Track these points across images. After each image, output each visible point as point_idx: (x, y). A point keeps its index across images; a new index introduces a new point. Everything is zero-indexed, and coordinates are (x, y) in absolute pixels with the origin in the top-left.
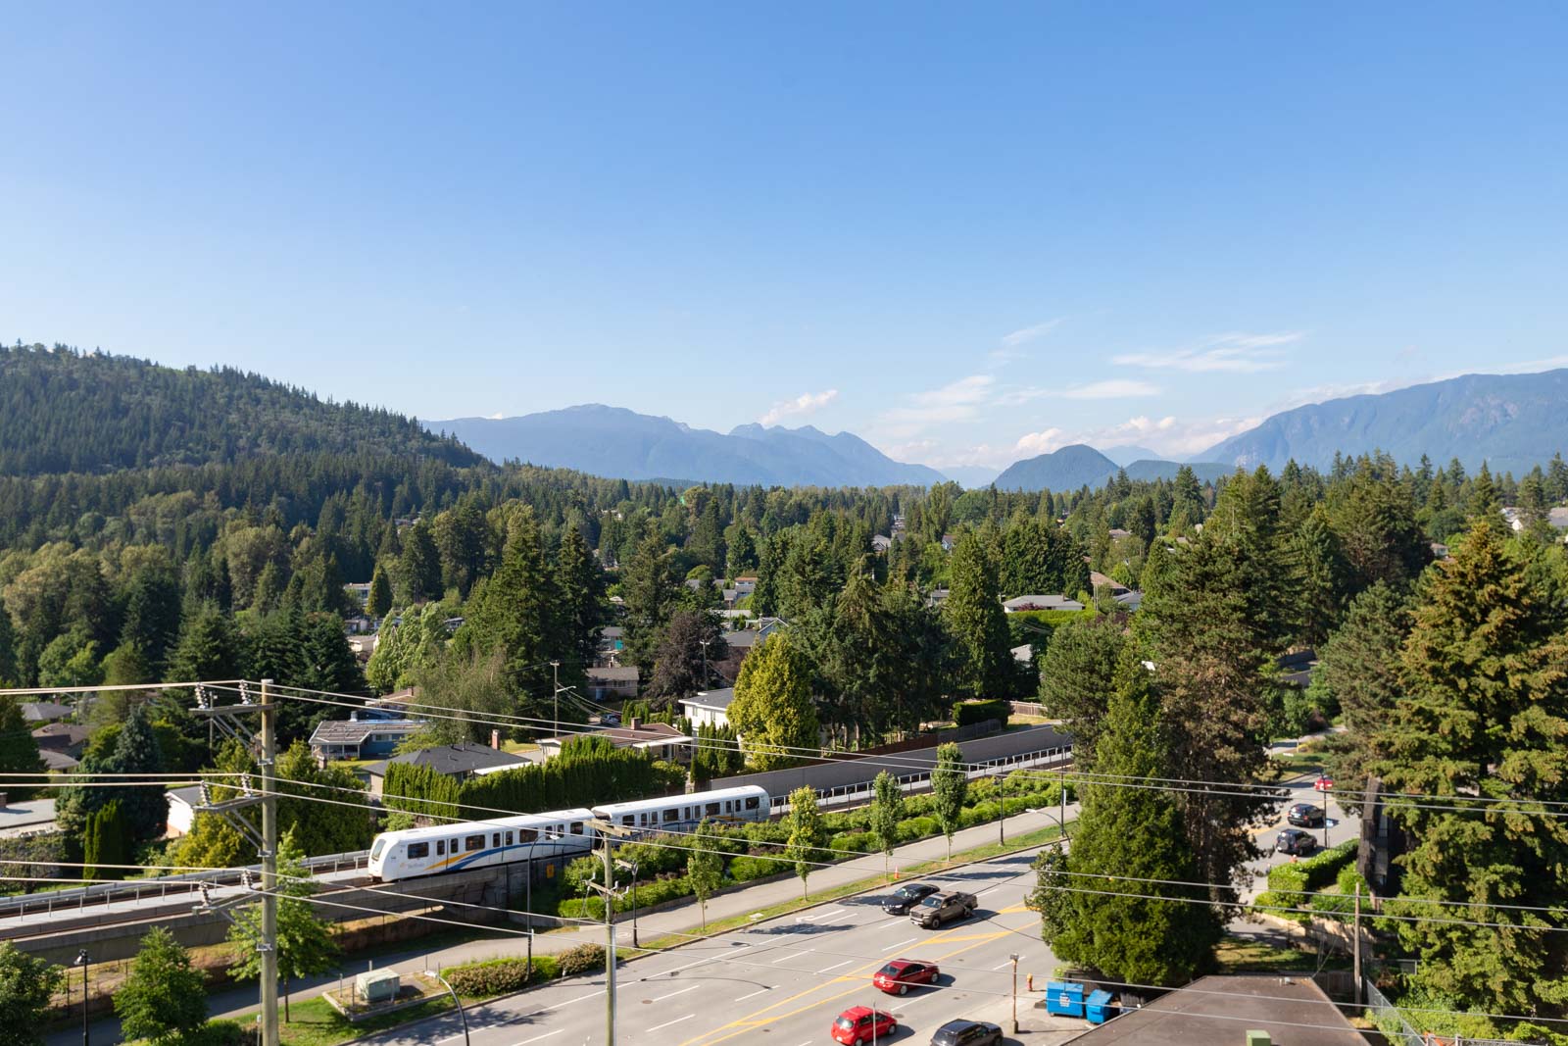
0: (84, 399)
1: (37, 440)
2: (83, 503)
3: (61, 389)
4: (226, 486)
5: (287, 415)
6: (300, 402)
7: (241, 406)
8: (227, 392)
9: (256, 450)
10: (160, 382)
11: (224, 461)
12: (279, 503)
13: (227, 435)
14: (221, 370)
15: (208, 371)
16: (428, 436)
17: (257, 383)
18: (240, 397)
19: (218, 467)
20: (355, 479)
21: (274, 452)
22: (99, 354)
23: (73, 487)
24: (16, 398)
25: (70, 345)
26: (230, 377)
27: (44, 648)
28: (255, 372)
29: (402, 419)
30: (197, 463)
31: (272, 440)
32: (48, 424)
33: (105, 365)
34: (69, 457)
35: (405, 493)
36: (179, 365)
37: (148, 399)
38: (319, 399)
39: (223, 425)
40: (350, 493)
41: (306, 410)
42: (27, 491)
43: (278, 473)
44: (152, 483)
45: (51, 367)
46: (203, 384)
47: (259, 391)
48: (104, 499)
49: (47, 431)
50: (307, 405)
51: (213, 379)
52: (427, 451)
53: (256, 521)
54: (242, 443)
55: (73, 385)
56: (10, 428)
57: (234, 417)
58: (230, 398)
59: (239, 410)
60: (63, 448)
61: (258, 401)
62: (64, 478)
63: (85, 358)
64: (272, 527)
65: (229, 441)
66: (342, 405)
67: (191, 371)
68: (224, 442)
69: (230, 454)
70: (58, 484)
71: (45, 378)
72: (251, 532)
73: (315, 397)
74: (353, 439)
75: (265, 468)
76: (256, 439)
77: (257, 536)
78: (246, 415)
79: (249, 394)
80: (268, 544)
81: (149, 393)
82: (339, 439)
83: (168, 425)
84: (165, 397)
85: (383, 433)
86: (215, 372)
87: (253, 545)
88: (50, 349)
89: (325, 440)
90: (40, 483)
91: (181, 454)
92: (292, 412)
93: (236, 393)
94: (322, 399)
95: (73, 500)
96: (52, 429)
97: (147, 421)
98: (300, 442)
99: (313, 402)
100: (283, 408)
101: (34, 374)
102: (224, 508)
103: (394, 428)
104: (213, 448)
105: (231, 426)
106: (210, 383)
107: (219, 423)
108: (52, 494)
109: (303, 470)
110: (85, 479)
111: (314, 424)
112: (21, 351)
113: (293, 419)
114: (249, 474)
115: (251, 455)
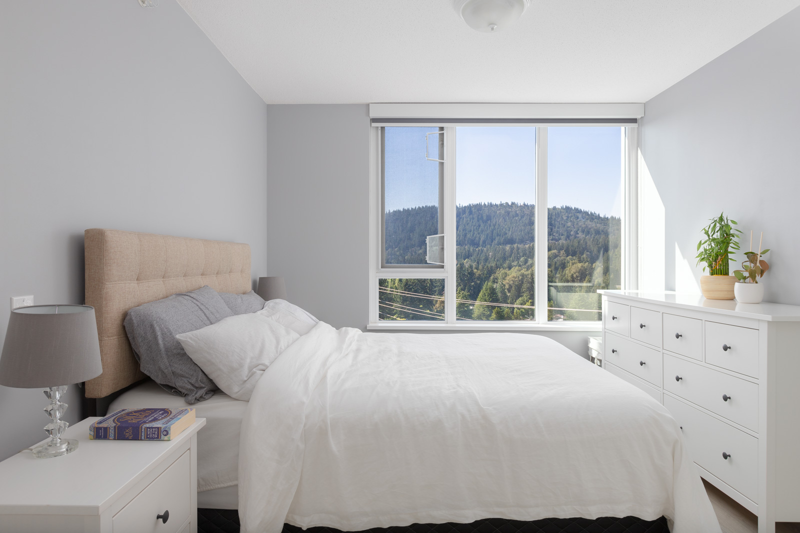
0: (520, 220)
1: (506, 234)
2: (521, 254)
3: (514, 217)
4: (568, 248)
5: (588, 222)
6: (593, 217)
7: (572, 220)
8: (566, 215)
9: (578, 235)
11: (566, 240)
12: (587, 255)
13: (567, 230)
14: (564, 207)
15: (560, 208)
17: (578, 211)
18: (571, 216)
19: (564, 242)
21: (584, 236)
22: (524, 204)
23: (518, 249)
24: (500, 220)
25: (516, 202)
26: (568, 209)
27: (515, 301)
28: (577, 207)
30: (557, 240)
31: (583, 231)
32: (510, 228)
33: (526, 208)
34: (516, 239)
38: (601, 216)
39: (566, 226)
41: (595, 220)
42: (504, 250)
43: (586, 243)
45: (510, 210)
46: (558, 213)
47: (578, 214)
48: (528, 253)
49: (509, 230)
50: (596, 218)
51: (562, 211)
53: (580, 261)
54: (572, 233)
55: (517, 215)
56: (499, 230)
57: (569, 224)
58: (568, 217)
59: (571, 221)
60: (514, 236)
61: (578, 218)
62: (515, 246)
63: (520, 206)
64: (587, 264)
65: (568, 233)
66: (609, 217)
68: (566, 233)
69: (568, 237)
70: (514, 247)
71: (508, 213)
72: (580, 265)
73: (599, 215)
74: (614, 231)
75: (582, 241)
76: (577, 232)
77: (582, 266)
78: (574, 222)
79: (575, 215)
80: (586, 269)
86: (562, 208)
87: (580, 270)
88: (510, 204)
89: (603, 231)
90: (508, 247)
92: (590, 221)
93: (570, 215)
94: (602, 216)
95: (518, 253)
96: (511, 230)
98: (594, 232)
99: (598, 217)
100: (587, 219)
101: (505, 212)
102: (567, 256)
104: (562, 235)
105: (568, 227)
106: (561, 212)
107: (564, 226)
108: (512, 252)
109: (596, 242)
110: (521, 246)
111: (598, 225)
112: (501, 205)
113: (591, 223)
114: (576, 244)
115: (576, 237)
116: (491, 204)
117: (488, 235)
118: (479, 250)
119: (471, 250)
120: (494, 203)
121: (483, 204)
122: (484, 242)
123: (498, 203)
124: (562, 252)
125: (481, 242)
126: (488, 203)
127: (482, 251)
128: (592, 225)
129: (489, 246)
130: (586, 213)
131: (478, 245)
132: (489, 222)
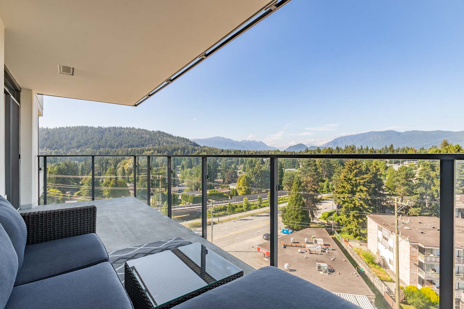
0: (136, 136)
1: (129, 142)
2: (136, 152)
3: (133, 134)
4: (158, 150)
5: (168, 138)
6: (170, 136)
8: (159, 134)
10: (148, 133)
11: (158, 146)
12: (167, 153)
16: (191, 142)
17: (164, 133)
18: (161, 135)
19: (157, 147)
20: (179, 149)
21: (166, 144)
22: (139, 129)
23: (135, 150)
24: (126, 136)
25: (134, 127)
26: (159, 132)
28: (163, 131)
29: (186, 139)
30: (154, 146)
31: (166, 142)
32: (131, 140)
33: (140, 130)
34: (134, 145)
35: (187, 151)
36: (151, 130)
37: (146, 136)
38: (173, 136)
40: (178, 151)
41: (171, 138)
42: (128, 150)
43: (167, 148)
44: (147, 149)
45: (131, 131)
46: (155, 133)
47: (164, 135)
48: (139, 152)
49: (131, 141)
51: (157, 133)
52: (190, 144)
54: (161, 143)
55: (135, 134)
56: (125, 140)
57: (160, 139)
58: (159, 136)
60: (133, 144)
61: (164, 136)
62: (133, 148)
63: (137, 129)
65: (159, 143)
66: (177, 137)
67: (153, 131)
68: (158, 143)
69: (159, 145)
70: (133, 149)
71: (131, 132)
73: (173, 135)
74: (179, 142)
75: (165, 147)
76: (163, 142)
78: (162, 138)
81: (147, 135)
82: (176, 142)
83: (149, 140)
84: (149, 136)
85: (183, 141)
86: (157, 131)
88: (131, 128)
89: (174, 142)
90: (130, 149)
91: (151, 145)
93: (160, 135)
94: (174, 136)
95: (135, 152)
96: (132, 140)
97: (146, 139)
98: (170, 143)
99: (172, 136)
101: (129, 132)
103: (185, 140)
104: (156, 144)
105: (159, 140)
108: (132, 151)
109: (171, 147)
110: (136, 149)
111: (172, 140)
112: (127, 128)
113: (169, 139)
114: (162, 148)
115: (162, 145)
116: (121, 127)
117: (119, 143)
118: (114, 151)
119: (109, 150)
120: (123, 127)
121: (117, 127)
122: (117, 146)
123: (125, 127)
124: (156, 151)
125: (115, 147)
126: (120, 127)
127: (116, 151)
128: (170, 140)
129: (119, 148)
130: (167, 134)
131: (114, 148)
132: (120, 136)
